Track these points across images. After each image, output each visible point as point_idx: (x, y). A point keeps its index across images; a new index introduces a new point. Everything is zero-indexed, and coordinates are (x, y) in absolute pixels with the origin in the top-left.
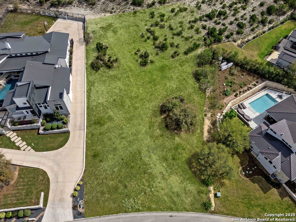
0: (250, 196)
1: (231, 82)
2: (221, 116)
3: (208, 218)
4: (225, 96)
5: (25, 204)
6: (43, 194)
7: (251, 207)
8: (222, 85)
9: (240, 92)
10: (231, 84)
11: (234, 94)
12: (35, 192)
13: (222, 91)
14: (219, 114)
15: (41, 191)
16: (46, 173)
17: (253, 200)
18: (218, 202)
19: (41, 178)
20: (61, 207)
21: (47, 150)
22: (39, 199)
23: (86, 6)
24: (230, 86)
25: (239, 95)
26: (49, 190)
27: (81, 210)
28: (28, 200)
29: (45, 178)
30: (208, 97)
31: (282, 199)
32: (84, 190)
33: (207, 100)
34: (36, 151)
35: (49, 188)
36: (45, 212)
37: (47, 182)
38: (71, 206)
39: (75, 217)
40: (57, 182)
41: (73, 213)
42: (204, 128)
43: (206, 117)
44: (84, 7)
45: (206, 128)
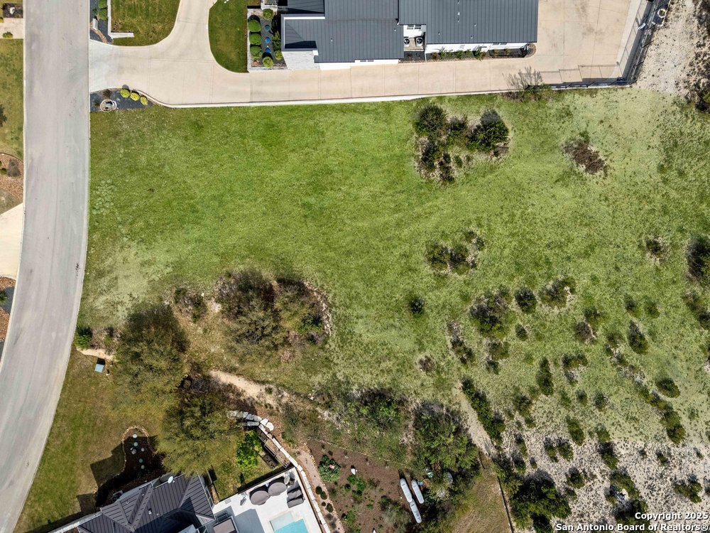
0: (93, 431)
1: (359, 493)
2: (267, 429)
3: (67, 335)
4: (320, 459)
5: (115, 8)
6: (131, 35)
7: (73, 426)
8: (352, 464)
9: (329, 508)
10: (354, 491)
11: (324, 489)
12: (135, 21)
13: (333, 457)
14: (271, 427)
15: (136, 32)
16: (167, 35)
17: (85, 434)
18: (89, 363)
19: (159, 27)
20: (110, 71)
21: (212, 31)
22: (123, 30)
23: (697, 85)
24: (348, 486)
25: (322, 501)
26: (139, 45)
27: (103, 105)
28: (121, 11)
29: (160, 33)
30: (316, 411)
31: (78, 497)
32: (132, 108)
33: (309, 407)
34: (211, 10)
35: (141, 45)
36: (106, 44)
37: (150, 39)
38: (111, 87)
39: (93, 95)
40: (151, 58)
41: (100, 92)
42: (240, 378)
43: (263, 391)
44: (694, 77)
45: (239, 383)
